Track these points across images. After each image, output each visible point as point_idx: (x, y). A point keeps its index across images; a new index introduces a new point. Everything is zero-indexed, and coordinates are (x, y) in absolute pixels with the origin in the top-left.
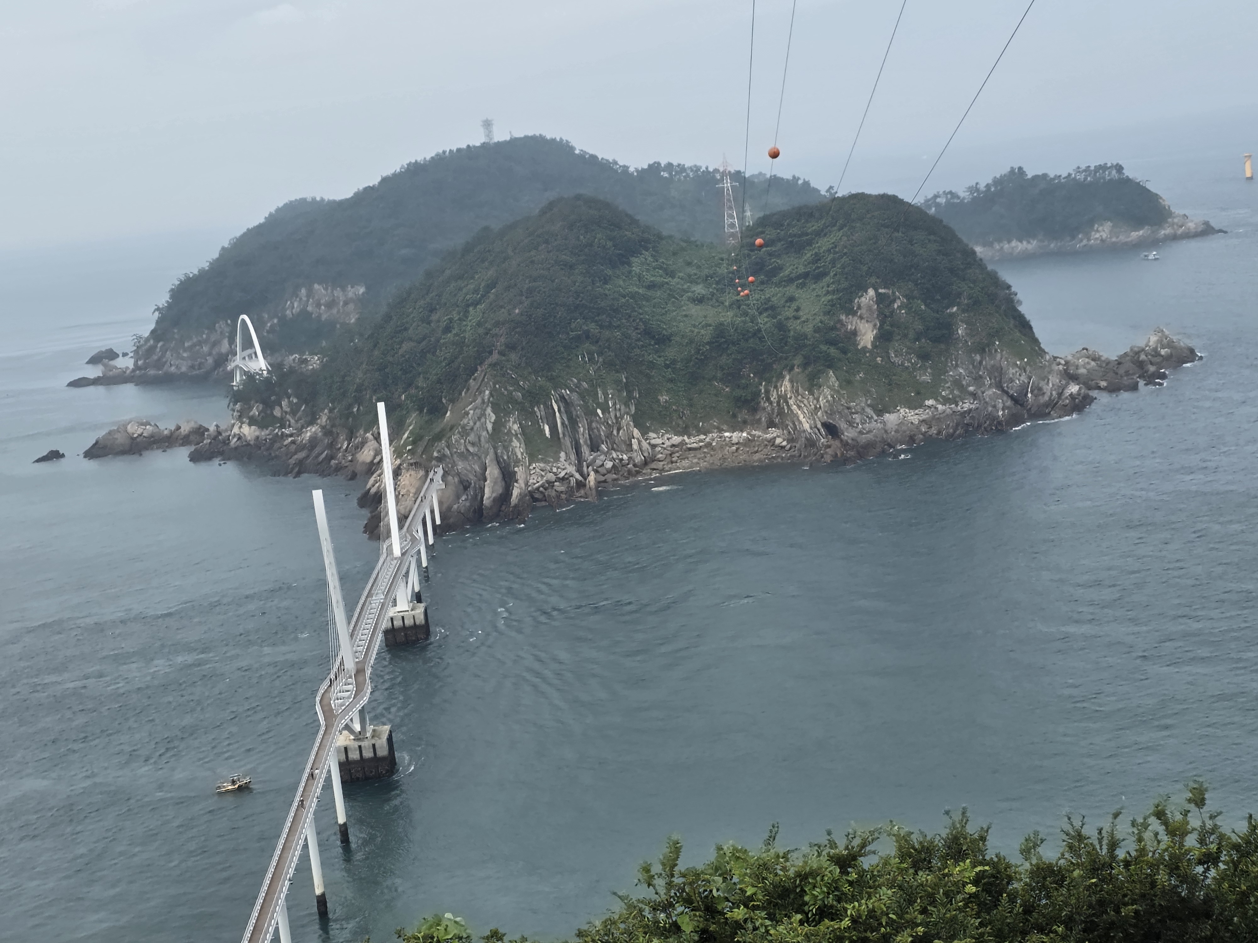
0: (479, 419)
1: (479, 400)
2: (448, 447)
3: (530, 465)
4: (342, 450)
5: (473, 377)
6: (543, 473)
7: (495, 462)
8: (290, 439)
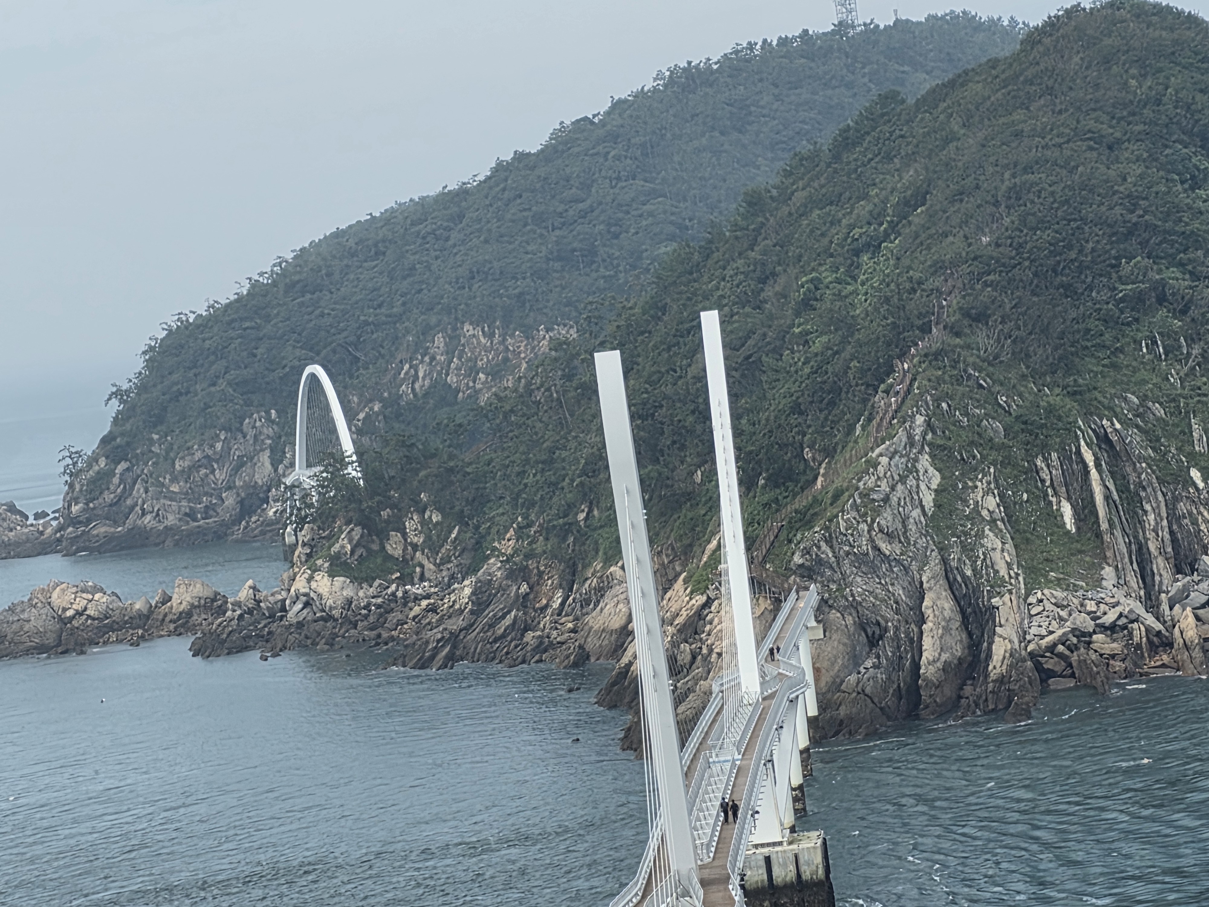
0: (903, 479)
1: (901, 436)
2: (829, 542)
3: (1027, 596)
4: (549, 611)
5: (882, 387)
6: (1064, 614)
7: (943, 582)
8: (424, 603)
